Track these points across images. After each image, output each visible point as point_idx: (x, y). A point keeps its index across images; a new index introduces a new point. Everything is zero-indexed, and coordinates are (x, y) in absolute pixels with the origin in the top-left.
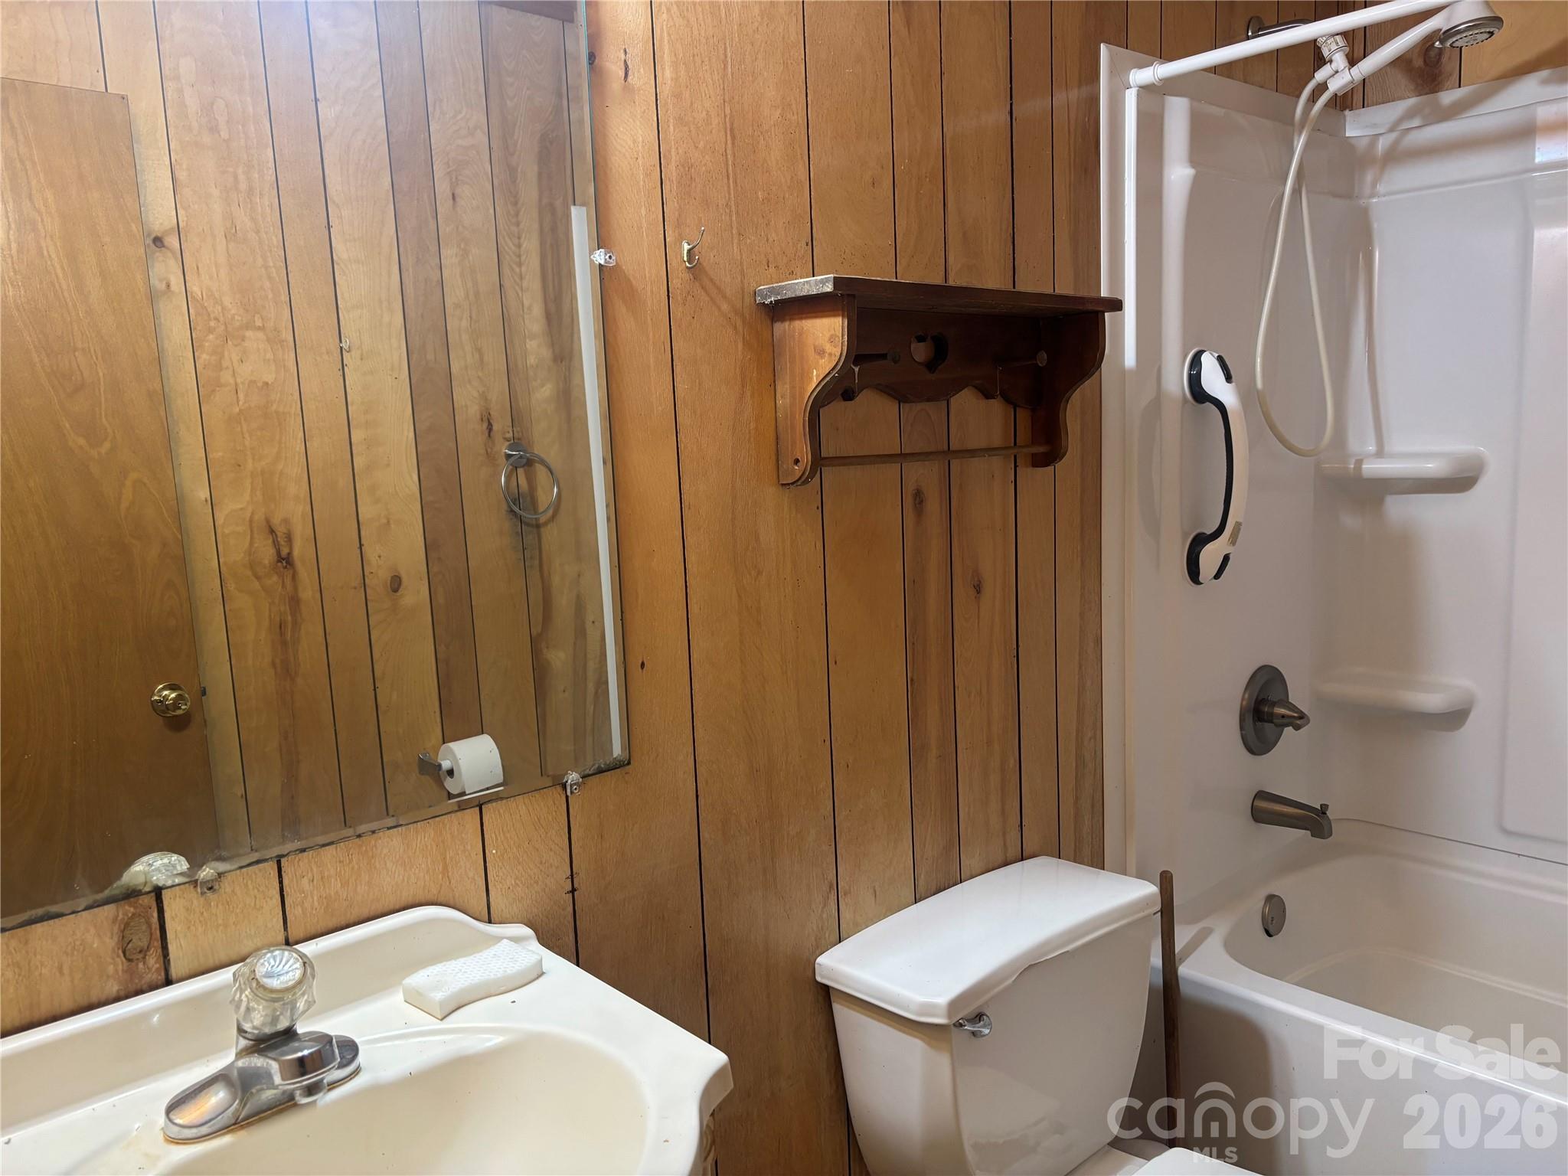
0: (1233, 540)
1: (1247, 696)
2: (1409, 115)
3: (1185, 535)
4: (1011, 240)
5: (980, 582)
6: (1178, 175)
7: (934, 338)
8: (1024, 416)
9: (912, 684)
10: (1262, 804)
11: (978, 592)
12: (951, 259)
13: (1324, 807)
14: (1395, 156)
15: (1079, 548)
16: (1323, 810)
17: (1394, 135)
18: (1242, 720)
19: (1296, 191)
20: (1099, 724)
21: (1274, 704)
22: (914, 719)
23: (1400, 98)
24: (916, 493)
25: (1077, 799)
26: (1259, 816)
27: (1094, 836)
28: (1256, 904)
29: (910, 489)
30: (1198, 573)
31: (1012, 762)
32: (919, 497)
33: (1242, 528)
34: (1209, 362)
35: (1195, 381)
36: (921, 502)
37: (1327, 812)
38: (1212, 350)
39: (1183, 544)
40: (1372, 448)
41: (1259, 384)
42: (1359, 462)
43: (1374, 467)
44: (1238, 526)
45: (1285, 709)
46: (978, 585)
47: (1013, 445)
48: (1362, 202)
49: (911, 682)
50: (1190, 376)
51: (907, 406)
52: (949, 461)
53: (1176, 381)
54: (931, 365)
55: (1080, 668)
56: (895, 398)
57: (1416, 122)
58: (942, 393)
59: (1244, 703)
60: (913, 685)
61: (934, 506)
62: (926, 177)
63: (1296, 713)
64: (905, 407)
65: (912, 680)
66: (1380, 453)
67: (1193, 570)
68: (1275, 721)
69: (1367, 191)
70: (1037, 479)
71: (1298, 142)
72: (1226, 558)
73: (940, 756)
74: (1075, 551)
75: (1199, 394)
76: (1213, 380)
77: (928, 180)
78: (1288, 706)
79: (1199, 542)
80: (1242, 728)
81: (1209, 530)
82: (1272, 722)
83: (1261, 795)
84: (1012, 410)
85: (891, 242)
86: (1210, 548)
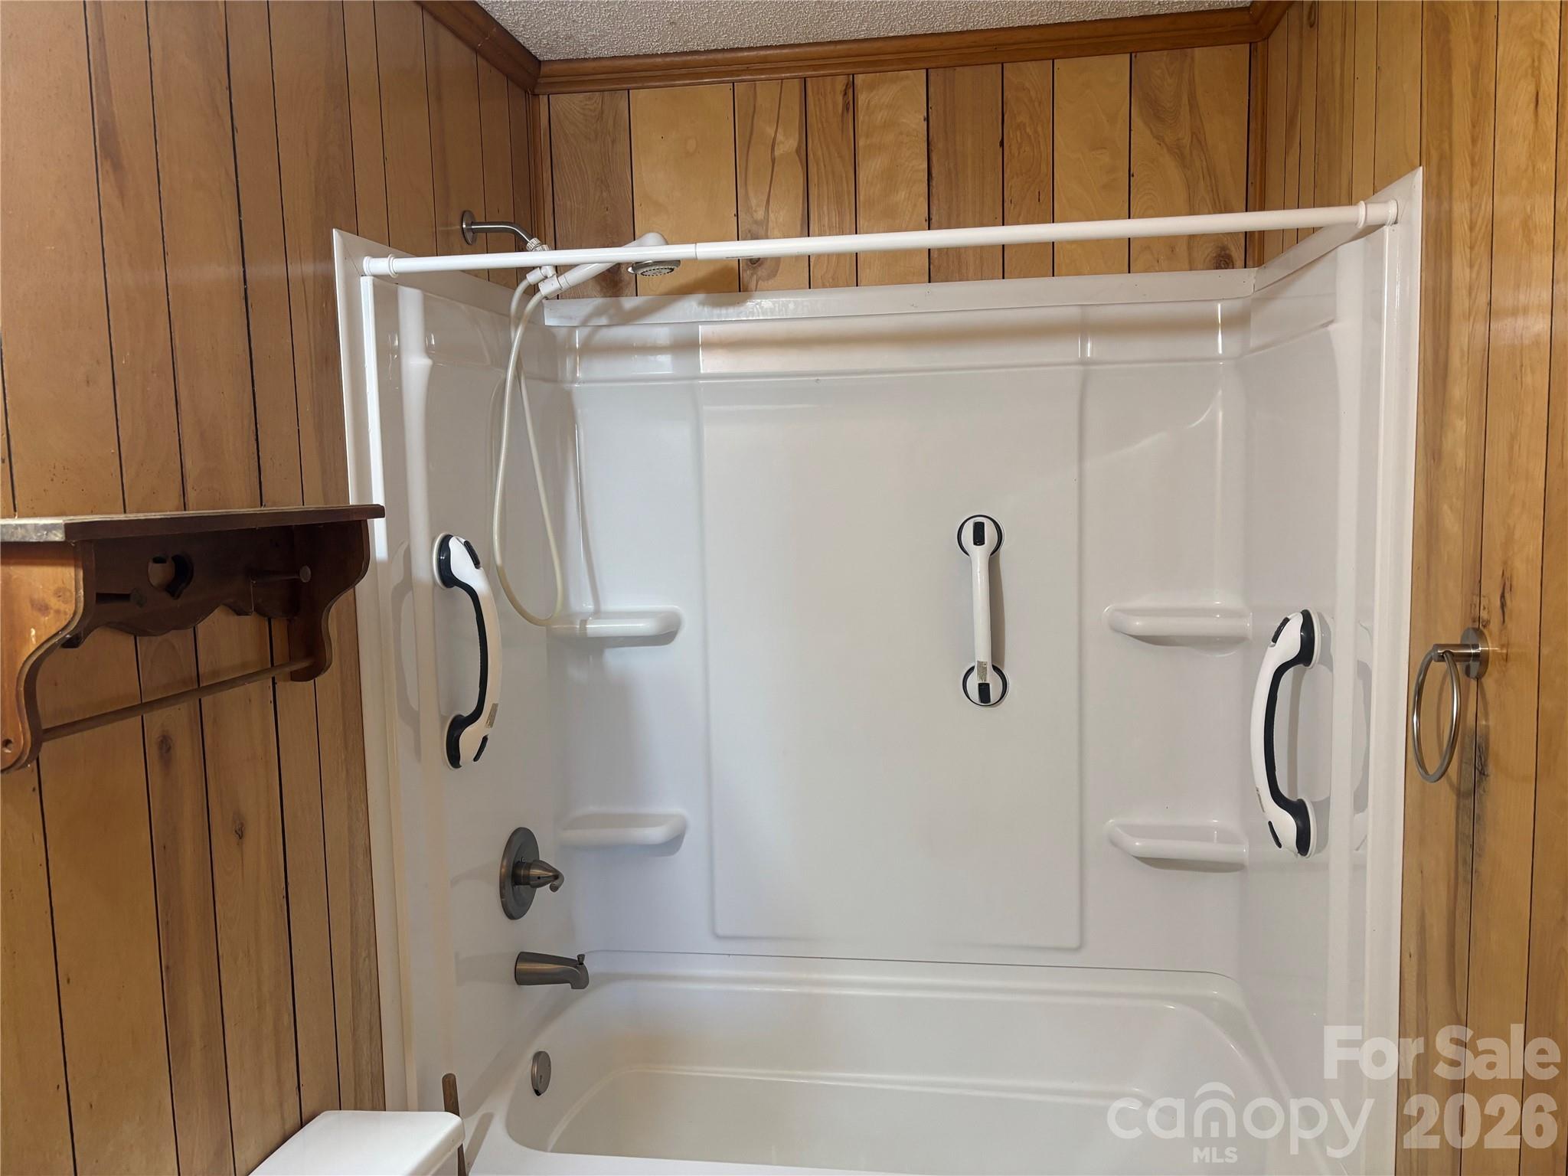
0: (491, 722)
1: (505, 864)
2: (598, 312)
3: (443, 719)
4: (253, 438)
5: (242, 824)
6: (416, 365)
7: (177, 559)
8: (279, 628)
9: (167, 975)
10: (524, 966)
11: (241, 837)
12: (188, 464)
13: (581, 957)
14: (590, 349)
15: (343, 757)
16: (579, 962)
17: (586, 331)
18: (502, 887)
19: (517, 377)
20: (373, 941)
21: (529, 866)
22: (172, 1013)
23: (588, 297)
24: (162, 741)
25: (354, 1030)
26: (522, 979)
27: (373, 1063)
28: (525, 1069)
29: (153, 736)
30: (458, 758)
31: (287, 1019)
32: (166, 744)
33: (498, 708)
34: (456, 547)
35: (444, 566)
36: (169, 749)
37: (584, 962)
38: (458, 535)
39: (442, 728)
40: (590, 607)
41: (498, 560)
42: (584, 622)
43: (595, 627)
44: (495, 707)
45: (540, 869)
46: (241, 829)
47: (270, 666)
48: (567, 386)
49: (165, 970)
50: (439, 561)
51: (146, 639)
52: (200, 700)
53: (426, 567)
54: (173, 588)
55: (351, 885)
56: (130, 633)
57: (604, 321)
58: (189, 620)
59: (503, 870)
60: (167, 972)
61: (184, 750)
62: (153, 372)
63: (550, 871)
64: (143, 641)
65: (167, 968)
66: (597, 614)
67: (454, 756)
68: (531, 883)
69: (568, 375)
70: (296, 695)
71: (515, 335)
72: (485, 739)
73: (205, 1046)
74: (340, 760)
75: (448, 578)
76: (462, 566)
77: (155, 375)
78: (542, 867)
79: (459, 724)
80: (502, 896)
81: (467, 712)
82: (529, 884)
83: (523, 957)
84: (267, 623)
85: (114, 450)
86: (469, 729)
